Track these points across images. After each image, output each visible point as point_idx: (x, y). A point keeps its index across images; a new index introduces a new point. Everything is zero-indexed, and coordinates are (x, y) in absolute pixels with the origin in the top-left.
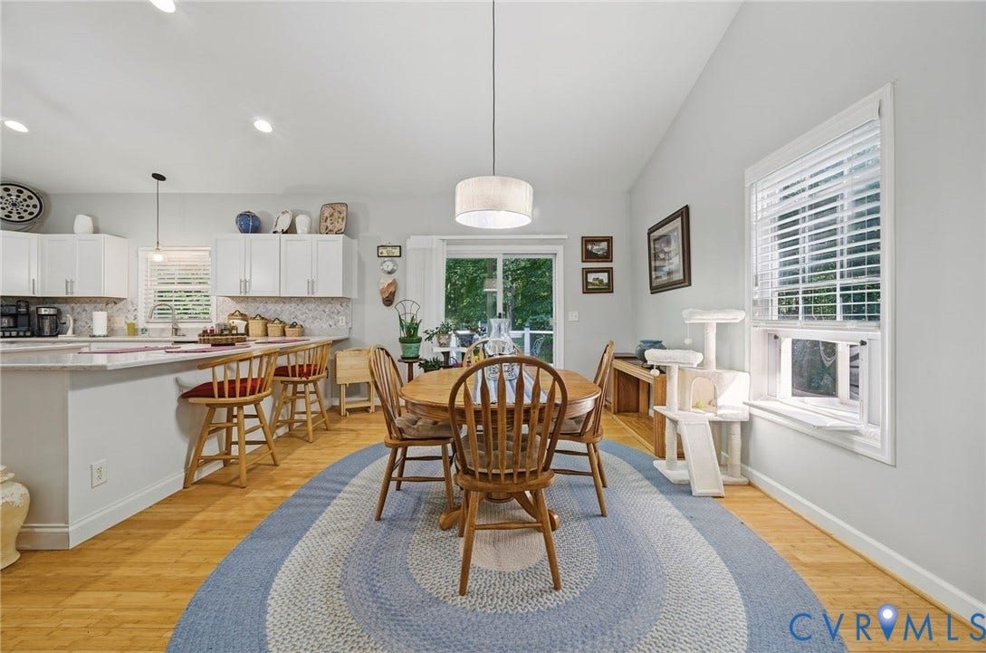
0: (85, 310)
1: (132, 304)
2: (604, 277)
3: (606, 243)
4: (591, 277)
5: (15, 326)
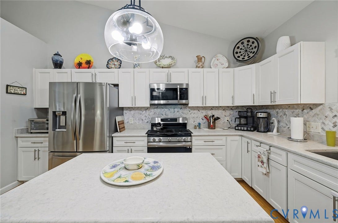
0: (285, 114)
1: (331, 109)
5: (246, 124)
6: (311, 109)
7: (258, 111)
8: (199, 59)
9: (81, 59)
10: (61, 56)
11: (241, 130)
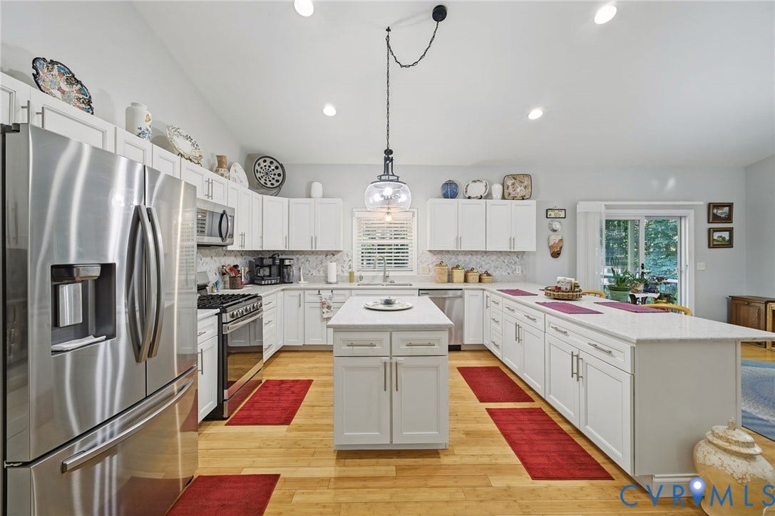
0: (307, 260)
1: (348, 255)
2: (726, 235)
3: (728, 208)
4: (716, 235)
5: (270, 276)
8: (223, 161)
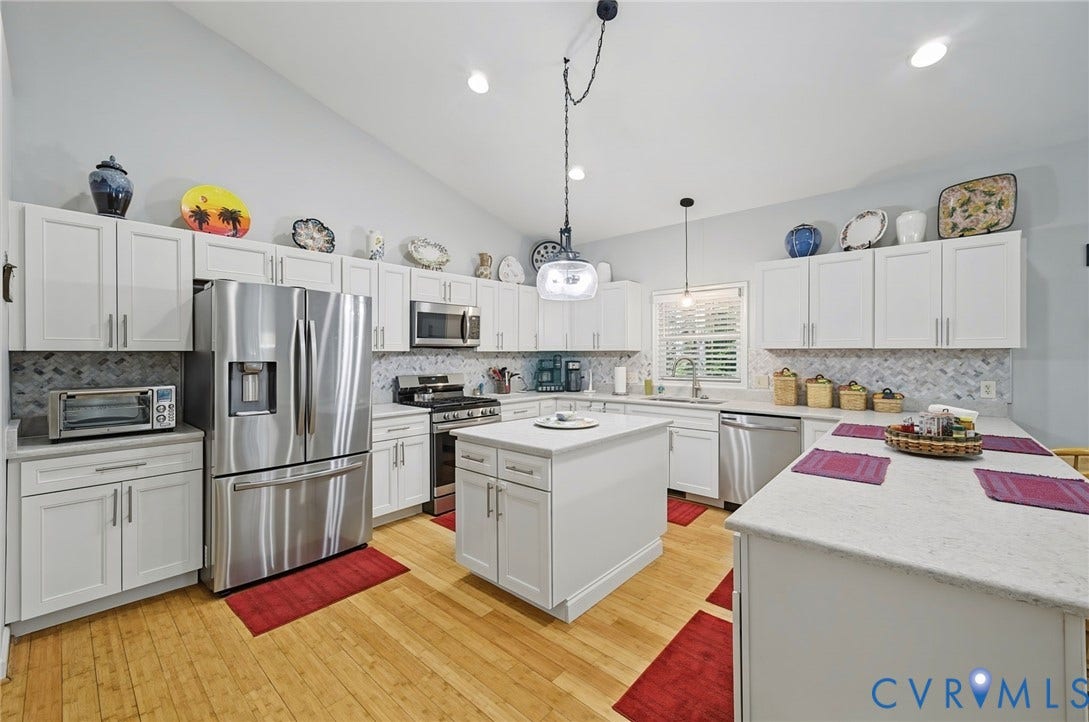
1: (646, 357)
5: (552, 381)
6: (629, 357)
7: (573, 359)
8: (484, 259)
9: (205, 200)
10: (123, 171)
11: (546, 391)
